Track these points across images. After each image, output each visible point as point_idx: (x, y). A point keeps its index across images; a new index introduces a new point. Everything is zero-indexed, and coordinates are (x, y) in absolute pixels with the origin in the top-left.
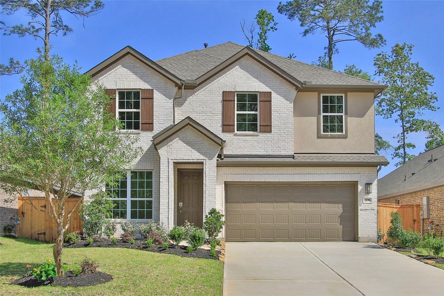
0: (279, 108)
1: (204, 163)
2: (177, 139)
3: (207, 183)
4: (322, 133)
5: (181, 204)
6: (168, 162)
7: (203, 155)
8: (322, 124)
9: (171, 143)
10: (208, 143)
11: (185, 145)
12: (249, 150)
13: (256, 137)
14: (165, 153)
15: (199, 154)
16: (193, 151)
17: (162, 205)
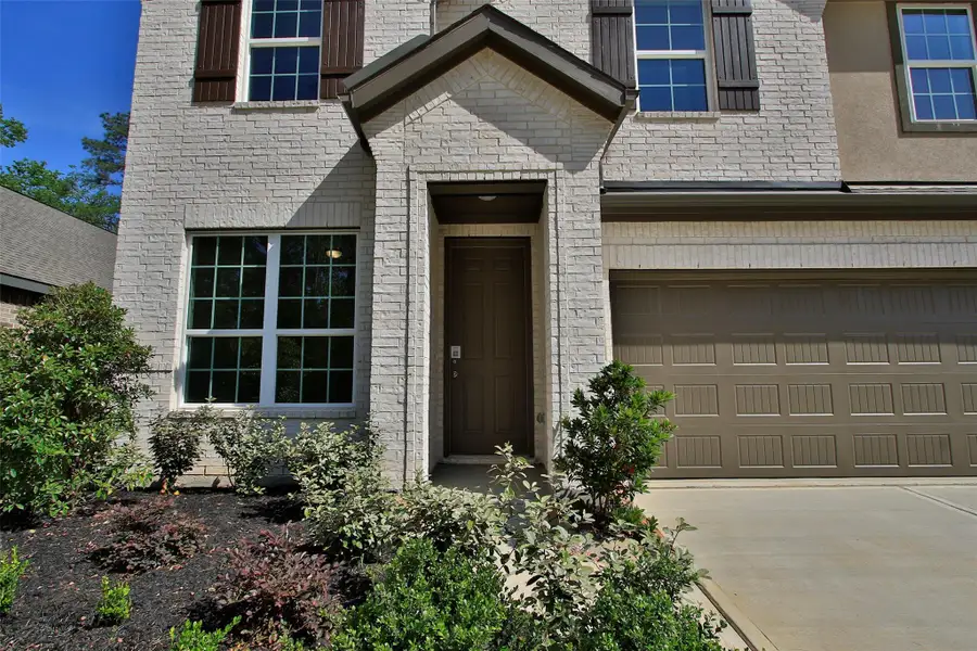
0: (778, 38)
1: (551, 183)
2: (444, 96)
3: (566, 260)
4: (914, 118)
5: (456, 351)
6: (408, 182)
7: (546, 154)
8: (911, 95)
9: (421, 111)
10: (563, 112)
11: (474, 118)
12: (687, 167)
13: (709, 127)
14: (396, 150)
15: (529, 150)
16: (506, 138)
17: (382, 352)
